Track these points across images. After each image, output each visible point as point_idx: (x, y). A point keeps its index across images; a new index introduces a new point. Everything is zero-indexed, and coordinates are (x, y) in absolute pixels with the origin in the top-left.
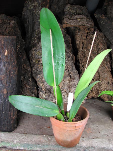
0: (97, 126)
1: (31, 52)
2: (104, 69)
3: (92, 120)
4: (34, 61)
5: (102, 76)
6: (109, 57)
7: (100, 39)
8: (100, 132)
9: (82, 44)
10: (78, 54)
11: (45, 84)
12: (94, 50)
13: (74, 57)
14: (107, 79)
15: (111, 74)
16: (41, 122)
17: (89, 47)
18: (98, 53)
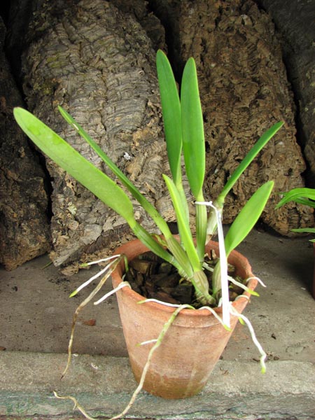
0: (264, 314)
1: (26, 56)
4: (36, 86)
5: (268, 148)
7: (260, 31)
8: (276, 335)
9: (201, 45)
12: (242, 66)
14: (286, 158)
15: (296, 144)
16: (62, 302)
17: (224, 55)
18: (254, 76)
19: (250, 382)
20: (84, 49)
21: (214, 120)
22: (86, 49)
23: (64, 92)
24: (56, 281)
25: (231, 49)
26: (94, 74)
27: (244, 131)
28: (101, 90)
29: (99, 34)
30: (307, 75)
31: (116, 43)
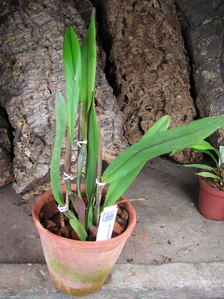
0: (164, 225)
2: (175, 85)
3: (148, 209)
4: (0, 61)
5: (170, 100)
6: (186, 56)
7: (166, 12)
8: (171, 241)
9: (123, 22)
10: (111, 48)
11: (29, 121)
12: (152, 38)
13: (104, 54)
14: (182, 108)
15: (190, 97)
16: (22, 221)
17: (139, 30)
18: (160, 46)
19: (150, 281)
20: (35, 31)
21: (132, 79)
22: (36, 32)
23: (21, 65)
24: (18, 204)
25: (144, 26)
26: (42, 50)
27: (153, 87)
28: (47, 63)
29: (46, 19)
30: (198, 46)
31: (58, 27)
